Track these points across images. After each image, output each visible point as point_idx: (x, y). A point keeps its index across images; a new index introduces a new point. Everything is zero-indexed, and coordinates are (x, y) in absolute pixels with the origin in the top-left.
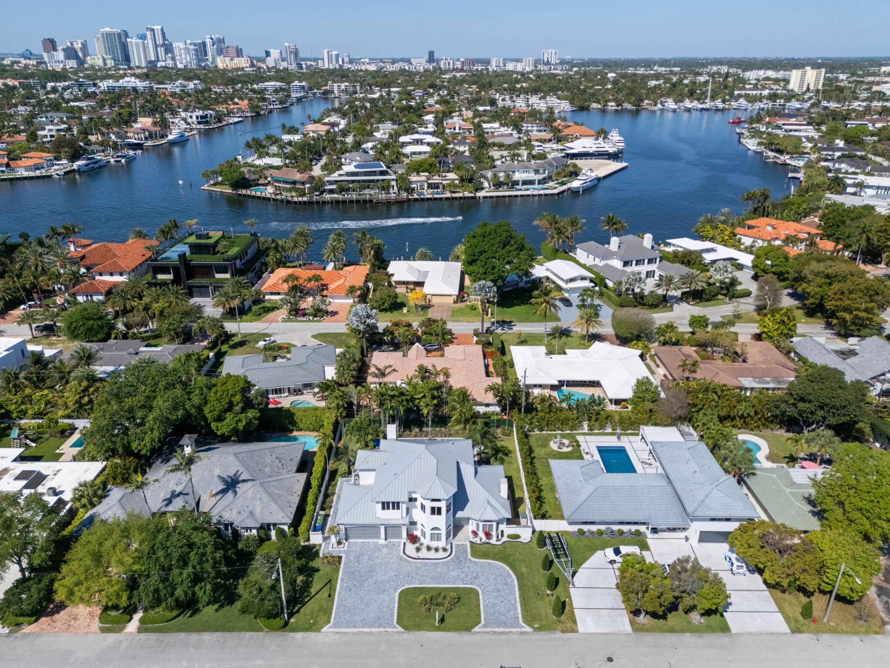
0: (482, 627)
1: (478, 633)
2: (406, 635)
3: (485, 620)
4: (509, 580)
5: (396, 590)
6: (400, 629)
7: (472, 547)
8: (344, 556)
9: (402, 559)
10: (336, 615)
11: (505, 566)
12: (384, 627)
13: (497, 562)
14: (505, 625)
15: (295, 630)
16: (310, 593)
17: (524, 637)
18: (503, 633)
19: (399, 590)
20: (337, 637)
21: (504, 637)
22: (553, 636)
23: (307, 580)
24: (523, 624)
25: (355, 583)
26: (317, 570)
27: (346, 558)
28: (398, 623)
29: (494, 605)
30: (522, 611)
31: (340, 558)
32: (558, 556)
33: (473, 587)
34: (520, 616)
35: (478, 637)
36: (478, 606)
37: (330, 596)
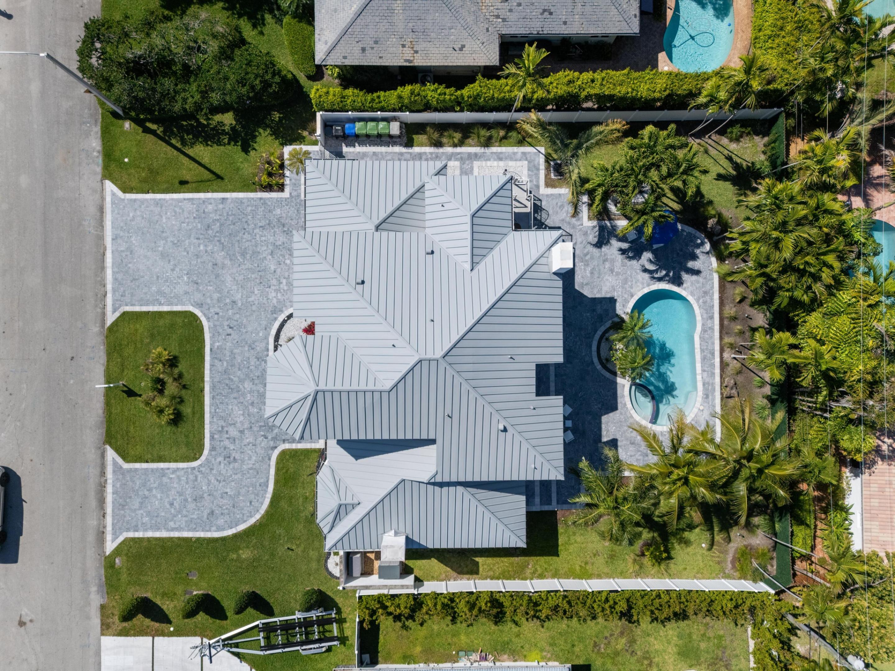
0: (115, 463)
1: (103, 455)
2: (96, 329)
3: (130, 471)
4: (221, 522)
5: (200, 305)
6: (110, 319)
7: (307, 453)
8: (286, 194)
9: (276, 311)
10: (142, 201)
11: (258, 516)
12: (114, 290)
13: (267, 502)
14: (120, 506)
15: (106, 133)
16: (192, 145)
17: (91, 538)
18: (102, 501)
19: (197, 312)
20: (92, 210)
21: (93, 503)
22: (94, 589)
23: (224, 133)
24: (121, 539)
25: (216, 227)
26: (246, 149)
27: (279, 201)
28: (124, 314)
29: (164, 488)
30: (149, 539)
31: (281, 188)
32: (268, 629)
33: (206, 452)
34: (139, 534)
35: (92, 455)
36: (160, 459)
37: (183, 183)
